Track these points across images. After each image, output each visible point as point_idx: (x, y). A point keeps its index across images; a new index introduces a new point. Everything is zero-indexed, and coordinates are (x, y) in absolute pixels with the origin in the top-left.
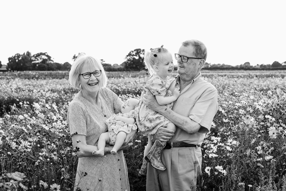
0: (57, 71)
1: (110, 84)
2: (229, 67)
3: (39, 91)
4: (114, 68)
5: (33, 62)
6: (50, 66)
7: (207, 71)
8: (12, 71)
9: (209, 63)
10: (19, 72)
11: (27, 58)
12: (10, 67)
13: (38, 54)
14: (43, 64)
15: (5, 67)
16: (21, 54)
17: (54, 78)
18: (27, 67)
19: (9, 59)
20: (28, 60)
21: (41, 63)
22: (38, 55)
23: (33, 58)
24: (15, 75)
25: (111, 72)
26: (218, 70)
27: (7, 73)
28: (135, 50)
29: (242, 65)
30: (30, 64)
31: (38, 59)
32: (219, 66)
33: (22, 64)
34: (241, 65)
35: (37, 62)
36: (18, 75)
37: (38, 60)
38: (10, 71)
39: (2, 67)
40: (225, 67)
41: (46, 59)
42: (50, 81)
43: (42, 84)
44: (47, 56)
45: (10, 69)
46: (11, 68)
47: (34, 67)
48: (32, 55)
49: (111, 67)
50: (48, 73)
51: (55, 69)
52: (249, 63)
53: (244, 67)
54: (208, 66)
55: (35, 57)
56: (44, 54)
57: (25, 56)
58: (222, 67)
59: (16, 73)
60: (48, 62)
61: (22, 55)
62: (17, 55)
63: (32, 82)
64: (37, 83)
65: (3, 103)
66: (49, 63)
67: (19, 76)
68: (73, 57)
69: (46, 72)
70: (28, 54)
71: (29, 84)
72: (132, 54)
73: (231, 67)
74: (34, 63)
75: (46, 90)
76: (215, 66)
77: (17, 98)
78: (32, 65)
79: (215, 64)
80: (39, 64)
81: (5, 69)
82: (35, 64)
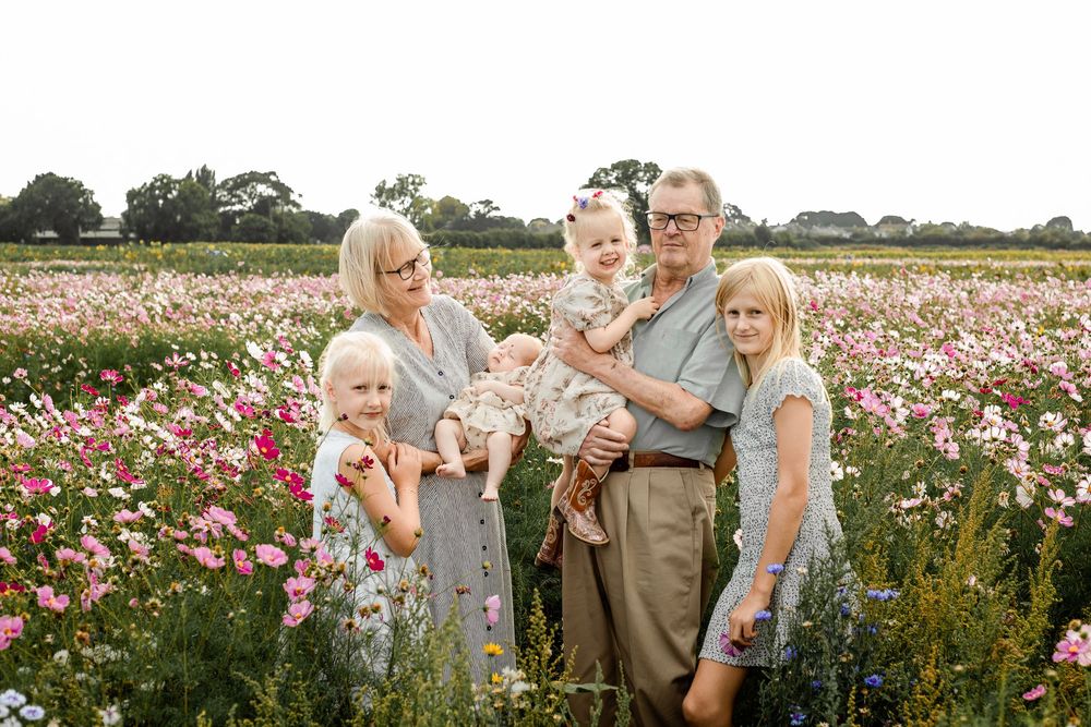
0: (315, 243)
1: (509, 297)
2: (986, 236)
3: (250, 319)
4: (535, 234)
5: (221, 210)
6: (285, 226)
7: (899, 250)
8: (142, 242)
9: (908, 220)
10: (167, 247)
11: (200, 194)
12: (135, 228)
13: (239, 177)
14: (258, 217)
15: (117, 226)
16: (174, 177)
17: (302, 272)
18: (200, 225)
19: (132, 195)
20: (204, 203)
21: (250, 211)
22: (243, 182)
23: (222, 195)
24: (155, 256)
25: (520, 252)
26: (940, 247)
27: (122, 249)
28: (615, 167)
29: (1040, 228)
30: (211, 217)
31: (239, 196)
32: (947, 231)
33: (179, 218)
34: (1035, 229)
35: (237, 207)
36: (164, 257)
37: (240, 202)
38: (136, 241)
39: (102, 227)
40: (971, 236)
41: (271, 197)
42: (289, 281)
43: (259, 292)
44: (278, 186)
45: (132, 235)
46: (137, 232)
47: (226, 229)
48: (218, 181)
49: (521, 231)
50: (278, 249)
51: (305, 236)
52: (1065, 221)
53: (1045, 236)
54: (904, 232)
55: (230, 191)
56: (263, 178)
57: (193, 185)
58: (961, 238)
59: (158, 249)
60: (279, 209)
61: (178, 182)
62: (162, 180)
63: (222, 286)
64: (241, 289)
65: (125, 355)
66: (283, 212)
67: (170, 263)
68: (374, 192)
69: (272, 249)
70: (205, 175)
71: (212, 293)
72: (604, 181)
73: (993, 236)
74: (225, 213)
75: (276, 312)
76: (931, 232)
77: (174, 339)
78: (219, 220)
79: (934, 223)
80: (246, 216)
81: (116, 234)
82: (229, 218)
